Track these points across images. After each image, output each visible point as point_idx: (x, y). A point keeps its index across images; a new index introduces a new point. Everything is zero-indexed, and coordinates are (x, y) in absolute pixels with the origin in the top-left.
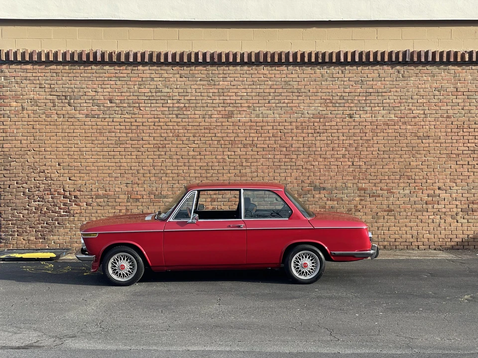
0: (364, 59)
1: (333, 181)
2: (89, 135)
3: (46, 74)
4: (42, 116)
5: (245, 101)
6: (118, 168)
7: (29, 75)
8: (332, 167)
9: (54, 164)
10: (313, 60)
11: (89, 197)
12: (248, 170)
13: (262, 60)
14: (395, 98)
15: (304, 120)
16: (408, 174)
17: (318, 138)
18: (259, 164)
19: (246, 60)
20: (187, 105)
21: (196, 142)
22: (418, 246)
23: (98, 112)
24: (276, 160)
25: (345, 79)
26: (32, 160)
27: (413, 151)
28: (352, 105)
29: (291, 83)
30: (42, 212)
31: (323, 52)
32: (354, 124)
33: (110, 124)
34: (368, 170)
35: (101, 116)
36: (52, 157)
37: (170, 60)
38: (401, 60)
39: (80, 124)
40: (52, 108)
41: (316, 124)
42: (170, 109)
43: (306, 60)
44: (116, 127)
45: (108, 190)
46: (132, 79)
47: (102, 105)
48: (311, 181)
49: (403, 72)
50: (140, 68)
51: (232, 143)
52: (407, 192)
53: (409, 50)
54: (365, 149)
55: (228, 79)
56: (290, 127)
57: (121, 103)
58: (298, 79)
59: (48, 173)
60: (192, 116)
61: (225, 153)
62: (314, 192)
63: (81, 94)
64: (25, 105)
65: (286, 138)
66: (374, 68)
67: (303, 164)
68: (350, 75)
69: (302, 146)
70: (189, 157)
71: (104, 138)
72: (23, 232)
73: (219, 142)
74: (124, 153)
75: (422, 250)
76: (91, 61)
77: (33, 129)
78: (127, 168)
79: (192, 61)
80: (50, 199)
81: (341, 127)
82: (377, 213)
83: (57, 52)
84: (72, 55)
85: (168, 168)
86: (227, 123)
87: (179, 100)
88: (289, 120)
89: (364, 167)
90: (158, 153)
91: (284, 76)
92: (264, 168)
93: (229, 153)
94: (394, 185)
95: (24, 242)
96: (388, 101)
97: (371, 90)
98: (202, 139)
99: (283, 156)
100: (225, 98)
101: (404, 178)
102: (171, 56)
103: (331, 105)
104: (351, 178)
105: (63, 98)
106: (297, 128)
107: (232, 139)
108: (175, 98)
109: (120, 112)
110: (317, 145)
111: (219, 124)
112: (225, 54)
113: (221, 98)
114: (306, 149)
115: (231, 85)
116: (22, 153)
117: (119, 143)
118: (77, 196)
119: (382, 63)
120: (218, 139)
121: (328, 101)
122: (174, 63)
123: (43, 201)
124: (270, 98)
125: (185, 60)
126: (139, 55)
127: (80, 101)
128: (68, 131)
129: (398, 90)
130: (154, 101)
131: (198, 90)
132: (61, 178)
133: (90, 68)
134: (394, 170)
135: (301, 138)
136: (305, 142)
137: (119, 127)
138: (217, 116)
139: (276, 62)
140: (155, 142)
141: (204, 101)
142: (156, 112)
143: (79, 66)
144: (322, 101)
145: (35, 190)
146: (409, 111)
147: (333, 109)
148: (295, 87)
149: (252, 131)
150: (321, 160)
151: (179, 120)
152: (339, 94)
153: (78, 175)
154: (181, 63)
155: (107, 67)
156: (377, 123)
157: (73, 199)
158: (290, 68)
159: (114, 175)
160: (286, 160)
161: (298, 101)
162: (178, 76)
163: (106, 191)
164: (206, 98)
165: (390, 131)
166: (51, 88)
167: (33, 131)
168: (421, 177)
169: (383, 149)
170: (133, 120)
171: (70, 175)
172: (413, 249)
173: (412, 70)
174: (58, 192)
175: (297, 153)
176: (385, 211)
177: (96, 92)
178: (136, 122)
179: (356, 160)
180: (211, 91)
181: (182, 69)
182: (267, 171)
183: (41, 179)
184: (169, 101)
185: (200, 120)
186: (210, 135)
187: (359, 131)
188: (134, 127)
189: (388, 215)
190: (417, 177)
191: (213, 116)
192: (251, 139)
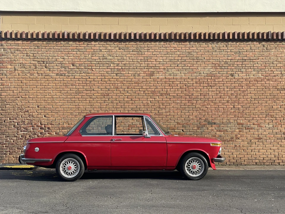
0: (241, 38)
1: (221, 119)
2: (58, 87)
3: (31, 47)
4: (27, 74)
5: (162, 65)
6: (77, 109)
7: (20, 47)
8: (220, 109)
9: (35, 106)
10: (207, 38)
11: (57, 128)
12: (164, 111)
13: (173, 38)
14: (262, 63)
15: (201, 77)
16: (271, 114)
17: (211, 90)
18: (171, 107)
19: (162, 38)
20: (123, 68)
21: (129, 92)
22: (279, 163)
23: (65, 72)
24: (182, 104)
25: (228, 51)
26: (21, 104)
27: (275, 98)
28: (233, 68)
29: (192, 53)
30: (26, 138)
31: (213, 33)
32: (234, 80)
33: (72, 80)
34: (245, 111)
35: (66, 75)
36: (33, 101)
37: (112, 38)
38: (265, 38)
39: (53, 80)
40: (34, 69)
41: (209, 80)
42: (113, 70)
43: (202, 38)
44: (76, 82)
45: (70, 124)
46: (88, 50)
47: (67, 67)
48: (205, 119)
49: (266, 46)
50: (93, 43)
51: (153, 92)
52: (271, 126)
53: (270, 31)
54: (242, 97)
55: (151, 50)
56: (191, 82)
57: (80, 66)
58: (197, 51)
59: (30, 112)
60: (127, 75)
61: (148, 99)
62: (208, 126)
63: (53, 60)
64: (16, 67)
65: (189, 90)
66: (248, 43)
67: (200, 107)
68: (231, 48)
69: (199, 95)
70: (124, 102)
71: (68, 89)
72: (13, 152)
73: (145, 92)
74: (81, 99)
75: (282, 166)
76: (61, 39)
77: (22, 83)
78: (83, 109)
79: (127, 38)
80: (32, 130)
81: (225, 82)
82: (251, 140)
83: (38, 32)
84: (48, 34)
85: (110, 109)
86: (150, 80)
87: (118, 64)
88: (191, 77)
89: (241, 109)
90: (104, 99)
91: (187, 48)
92: (175, 109)
93: (151, 99)
94: (262, 121)
95: (13, 159)
96: (257, 65)
97: (246, 58)
98: (133, 90)
99: (187, 102)
100: (148, 63)
101: (269, 116)
102: (113, 35)
103: (219, 67)
104: (233, 116)
105: (42, 62)
106: (196, 83)
107: (153, 90)
108: (115, 63)
109: (79, 72)
110: (210, 94)
111: (144, 80)
112: (149, 34)
113: (146, 63)
114: (202, 97)
115: (152, 54)
116: (14, 99)
117: (78, 92)
118: (49, 127)
119: (253, 40)
120: (143, 90)
121: (217, 65)
122: (115, 40)
123: (27, 131)
124: (178, 63)
125: (123, 38)
126: (92, 35)
127: (52, 65)
128: (44, 84)
129: (264, 58)
130: (102, 65)
131: (131, 58)
132: (39, 116)
133: (60, 43)
134: (262, 111)
135: (199, 90)
136: (202, 92)
137: (78, 82)
138: (143, 75)
139: (183, 40)
140: (102, 92)
141: (134, 65)
142: (103, 72)
143: (53, 42)
144: (213, 65)
145: (22, 124)
146: (271, 72)
147: (220, 70)
148: (195, 56)
149: (167, 85)
150: (213, 104)
151: (118, 77)
152: (224, 61)
153: (51, 114)
154: (119, 40)
155: (71, 43)
156: (250, 79)
157: (47, 130)
158: (192, 43)
159: (75, 114)
160: (189, 104)
161: (197, 65)
162: (117, 48)
163: (69, 125)
164: (136, 63)
165: (259, 85)
166: (34, 56)
167: (22, 84)
168: (280, 116)
169: (254, 97)
170: (87, 77)
171: (45, 114)
172: (276, 165)
173: (272, 45)
174: (37, 125)
175: (196, 99)
176: (256, 139)
177: (63, 59)
178: (89, 78)
179: (236, 104)
180: (139, 58)
181: (121, 44)
182: (176, 111)
183: (26, 116)
184: (112, 65)
185: (131, 77)
186: (138, 87)
187: (237, 85)
188: (88, 82)
189: (258, 142)
190: (277, 116)
191: (140, 75)
192: (166, 90)
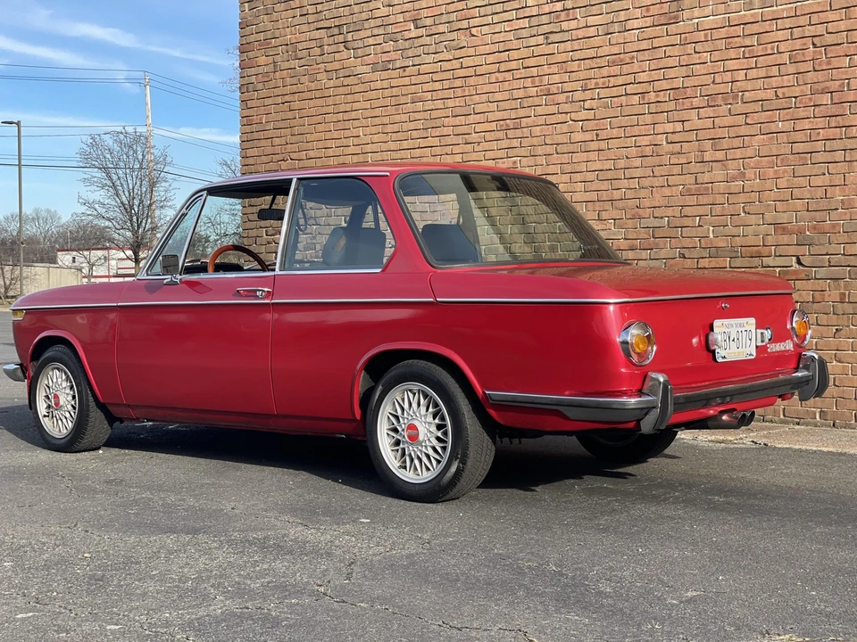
2: (378, 112)
4: (302, 79)
12: (718, 173)
18: (750, 152)
20: (569, 4)
21: (587, 105)
23: (394, 56)
24: (799, 136)
33: (413, 80)
35: (398, 64)
39: (363, 87)
40: (318, 59)
42: (534, 21)
44: (425, 87)
47: (400, 36)
51: (678, 95)
56: (843, 25)
57: (435, 24)
60: (581, 33)
61: (659, 128)
63: (364, 16)
64: (278, 59)
65: (829, 63)
70: (571, 147)
71: (403, 118)
73: (644, 98)
74: (439, 150)
77: (290, 110)
86: (665, 40)
90: (505, 143)
92: (764, 164)
98: (603, 93)
99: (821, 122)
105: (336, 31)
107: (678, 83)
109: (433, 48)
111: (645, 45)
117: (430, 125)
120: (640, 88)
127: (362, 34)
128: (342, 107)
130: (499, 8)
137: (430, 86)
138: (641, 23)
140: (500, 115)
142: (502, 37)
149: (733, 53)
151: (552, 48)
160: (831, 133)
166: (317, 13)
167: (290, 114)
170: (456, 64)
177: (389, 6)
178: (462, 67)
182: (771, 172)
184: (530, 2)
185: (596, 41)
186: (620, 80)
188: (458, 83)
191: (630, 25)
192: (728, 76)
